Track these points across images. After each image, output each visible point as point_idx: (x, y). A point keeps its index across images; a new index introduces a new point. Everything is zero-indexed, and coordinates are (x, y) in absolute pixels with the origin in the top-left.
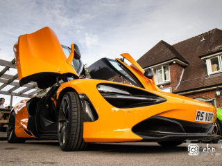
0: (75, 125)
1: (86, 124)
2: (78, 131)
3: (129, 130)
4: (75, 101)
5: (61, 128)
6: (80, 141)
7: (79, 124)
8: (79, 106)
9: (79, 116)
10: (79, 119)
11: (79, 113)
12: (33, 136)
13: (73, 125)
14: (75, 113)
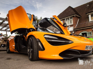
0: (35, 52)
1: (40, 52)
2: (37, 54)
3: (58, 55)
4: (35, 41)
5: (29, 51)
6: (37, 58)
7: (37, 51)
8: (36, 43)
9: (37, 48)
10: (37, 49)
11: (37, 47)
12: (17, 52)
13: (34, 52)
14: (35, 47)
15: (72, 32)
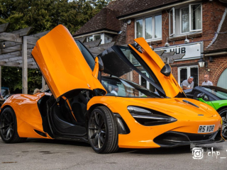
0: (111, 136)
1: (120, 136)
2: (113, 140)
3: (151, 141)
4: (109, 117)
7: (114, 135)
8: (113, 121)
10: (114, 131)
11: (114, 127)
15: (197, 64)
